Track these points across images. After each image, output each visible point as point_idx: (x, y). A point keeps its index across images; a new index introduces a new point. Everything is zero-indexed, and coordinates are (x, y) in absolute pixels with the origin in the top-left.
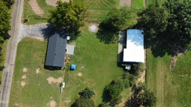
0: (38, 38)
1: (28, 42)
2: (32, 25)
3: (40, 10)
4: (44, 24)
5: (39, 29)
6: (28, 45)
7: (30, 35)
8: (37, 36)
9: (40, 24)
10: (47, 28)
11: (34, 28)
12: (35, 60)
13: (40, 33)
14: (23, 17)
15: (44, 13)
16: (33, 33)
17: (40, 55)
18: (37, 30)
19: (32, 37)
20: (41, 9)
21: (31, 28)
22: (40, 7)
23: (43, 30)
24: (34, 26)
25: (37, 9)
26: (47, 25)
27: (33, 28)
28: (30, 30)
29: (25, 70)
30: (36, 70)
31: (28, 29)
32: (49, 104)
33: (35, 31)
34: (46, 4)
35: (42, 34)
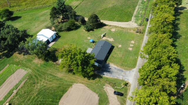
0: (116, 67)
1: (126, 66)
2: (119, 78)
3: (108, 91)
4: (106, 76)
5: (113, 73)
6: (126, 64)
7: (122, 71)
8: (116, 68)
9: (111, 77)
10: (105, 72)
11: (117, 76)
12: (121, 52)
13: (113, 70)
14: (128, 90)
15: (104, 87)
16: (119, 72)
17: (116, 55)
18: (114, 73)
19: (121, 69)
20: (106, 92)
21: (121, 76)
22: (107, 94)
23: (109, 72)
24: (118, 77)
25: (111, 93)
26: (104, 75)
27: (119, 76)
28: (122, 75)
29: (131, 49)
30: (122, 47)
31: (124, 76)
32: (116, 30)
33: (117, 73)
34: (99, 96)
35: (111, 68)
